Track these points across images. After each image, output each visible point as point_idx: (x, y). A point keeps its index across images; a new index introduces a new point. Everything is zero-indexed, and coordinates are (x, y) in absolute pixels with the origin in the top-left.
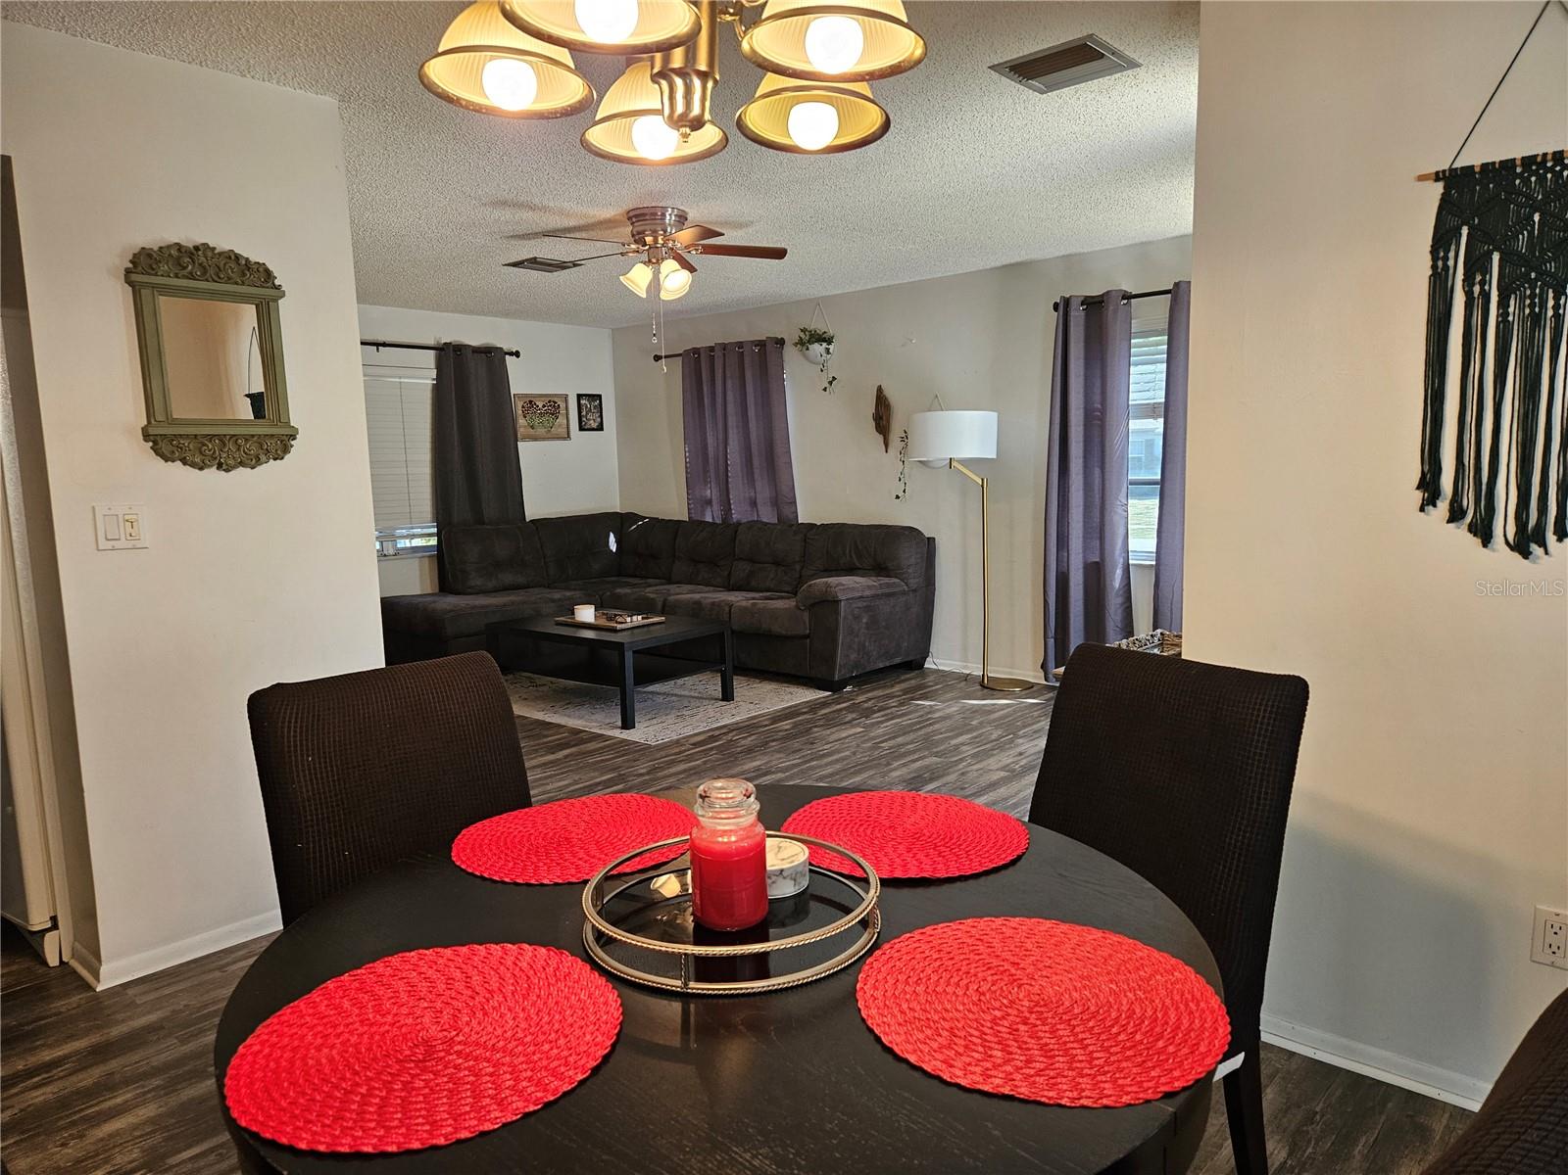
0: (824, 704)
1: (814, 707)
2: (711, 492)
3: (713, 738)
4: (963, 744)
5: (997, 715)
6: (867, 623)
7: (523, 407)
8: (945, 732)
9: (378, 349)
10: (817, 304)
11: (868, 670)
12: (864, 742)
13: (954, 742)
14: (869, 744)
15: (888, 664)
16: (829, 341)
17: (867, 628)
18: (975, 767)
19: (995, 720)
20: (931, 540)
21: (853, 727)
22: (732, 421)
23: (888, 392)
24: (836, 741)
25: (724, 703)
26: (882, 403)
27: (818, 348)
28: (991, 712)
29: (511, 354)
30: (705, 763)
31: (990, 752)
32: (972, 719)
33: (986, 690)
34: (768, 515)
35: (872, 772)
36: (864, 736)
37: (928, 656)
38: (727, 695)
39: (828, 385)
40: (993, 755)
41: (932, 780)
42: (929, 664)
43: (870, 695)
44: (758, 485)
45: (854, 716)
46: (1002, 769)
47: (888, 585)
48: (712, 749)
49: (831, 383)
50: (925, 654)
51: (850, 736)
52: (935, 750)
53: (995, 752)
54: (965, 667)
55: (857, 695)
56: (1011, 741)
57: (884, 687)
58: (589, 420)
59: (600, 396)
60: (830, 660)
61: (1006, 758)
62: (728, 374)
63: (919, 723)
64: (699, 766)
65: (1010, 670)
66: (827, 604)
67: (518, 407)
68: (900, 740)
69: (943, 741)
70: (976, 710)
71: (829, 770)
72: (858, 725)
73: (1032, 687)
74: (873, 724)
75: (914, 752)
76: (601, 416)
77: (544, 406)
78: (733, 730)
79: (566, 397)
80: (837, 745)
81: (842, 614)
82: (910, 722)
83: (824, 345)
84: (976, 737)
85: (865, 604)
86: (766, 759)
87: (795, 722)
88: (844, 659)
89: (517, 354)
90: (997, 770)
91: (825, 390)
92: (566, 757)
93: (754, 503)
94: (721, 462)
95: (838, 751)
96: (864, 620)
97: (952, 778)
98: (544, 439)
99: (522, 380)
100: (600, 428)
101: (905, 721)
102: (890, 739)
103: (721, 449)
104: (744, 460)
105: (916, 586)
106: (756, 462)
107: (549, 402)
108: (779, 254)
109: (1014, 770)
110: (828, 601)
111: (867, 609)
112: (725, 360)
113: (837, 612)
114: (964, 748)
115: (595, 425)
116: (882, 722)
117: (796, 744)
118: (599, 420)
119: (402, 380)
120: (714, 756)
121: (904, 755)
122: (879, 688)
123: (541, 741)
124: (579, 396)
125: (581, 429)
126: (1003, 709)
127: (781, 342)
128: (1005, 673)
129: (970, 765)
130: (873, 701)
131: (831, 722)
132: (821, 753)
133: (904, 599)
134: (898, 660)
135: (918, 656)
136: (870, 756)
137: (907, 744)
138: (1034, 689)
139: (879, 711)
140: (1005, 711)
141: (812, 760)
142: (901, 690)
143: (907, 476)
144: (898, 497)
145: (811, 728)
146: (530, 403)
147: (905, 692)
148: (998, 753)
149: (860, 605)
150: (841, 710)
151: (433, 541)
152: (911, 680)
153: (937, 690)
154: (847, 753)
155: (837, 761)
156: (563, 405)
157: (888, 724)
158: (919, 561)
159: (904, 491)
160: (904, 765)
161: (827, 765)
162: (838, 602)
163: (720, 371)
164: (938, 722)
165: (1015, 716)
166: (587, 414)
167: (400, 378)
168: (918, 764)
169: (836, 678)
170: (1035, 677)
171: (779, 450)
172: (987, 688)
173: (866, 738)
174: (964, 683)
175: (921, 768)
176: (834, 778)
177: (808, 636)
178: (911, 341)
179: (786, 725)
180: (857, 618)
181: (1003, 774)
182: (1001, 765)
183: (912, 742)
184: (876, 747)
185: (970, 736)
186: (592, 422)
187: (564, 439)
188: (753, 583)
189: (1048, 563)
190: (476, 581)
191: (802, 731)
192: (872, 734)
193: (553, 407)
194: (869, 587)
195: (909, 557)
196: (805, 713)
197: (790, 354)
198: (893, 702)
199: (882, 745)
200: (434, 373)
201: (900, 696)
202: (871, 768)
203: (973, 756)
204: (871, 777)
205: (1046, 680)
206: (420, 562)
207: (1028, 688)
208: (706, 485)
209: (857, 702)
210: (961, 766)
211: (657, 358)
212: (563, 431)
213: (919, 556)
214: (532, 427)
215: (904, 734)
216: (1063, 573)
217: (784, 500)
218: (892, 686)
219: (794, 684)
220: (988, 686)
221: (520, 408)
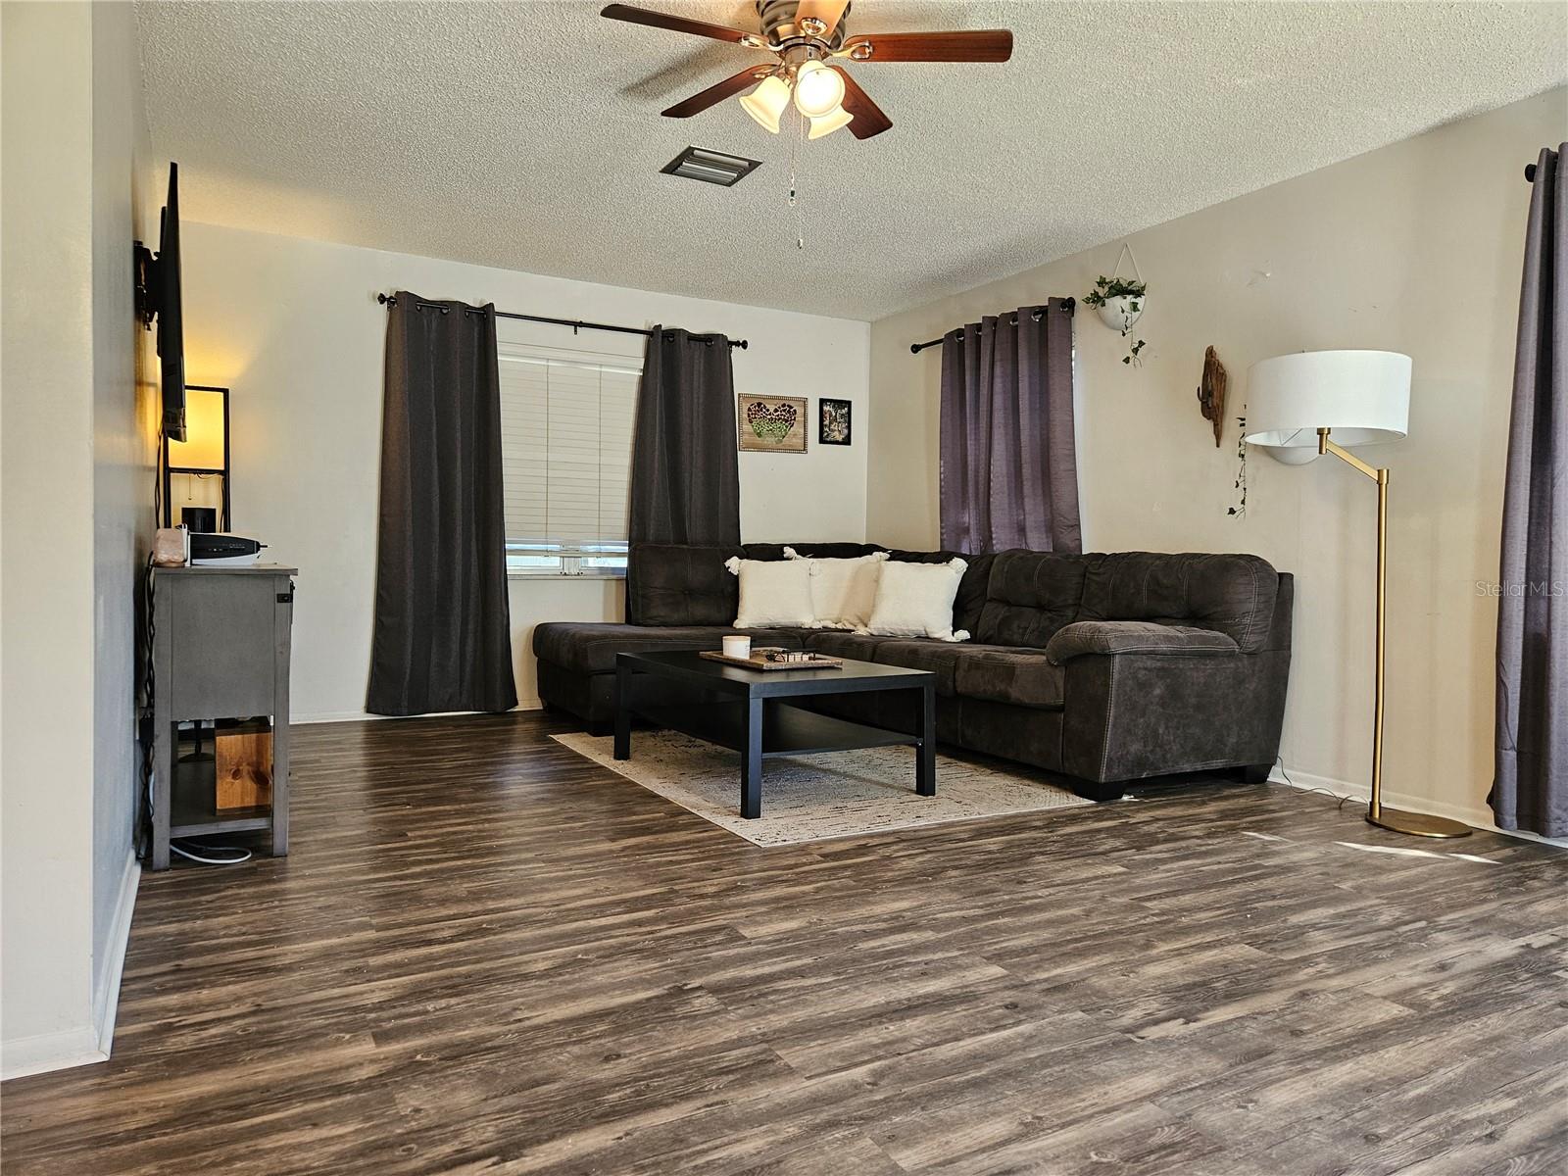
0: (1073, 818)
1: (1054, 820)
2: (969, 518)
3: (863, 850)
4: (1314, 927)
5: (1394, 877)
6: (1161, 697)
7: (749, 409)
8: (1283, 896)
9: (576, 331)
10: (1122, 246)
11: (1163, 772)
12: (1113, 894)
13: (1295, 919)
14: (1122, 900)
15: (1199, 767)
16: (1138, 293)
17: (1163, 705)
18: (1334, 983)
19: (1388, 887)
20: (1285, 579)
21: (1108, 862)
22: (999, 417)
23: (1224, 357)
24: (1064, 884)
25: (914, 797)
26: (1213, 370)
27: (1118, 303)
28: (1380, 870)
29: (737, 344)
30: (818, 891)
31: (1375, 953)
32: (1343, 878)
33: (1376, 830)
34: (1037, 542)
35: (1107, 959)
36: (1123, 881)
37: (1274, 763)
38: (925, 786)
39: (1131, 354)
40: (1376, 961)
41: (1230, 997)
42: (1275, 777)
43: (1158, 813)
44: (1028, 504)
45: (1118, 843)
46: (1398, 997)
47: (1204, 640)
48: (846, 867)
49: (1135, 351)
50: (1270, 759)
51: (1096, 878)
52: (1253, 930)
53: (1385, 954)
54: (1341, 788)
55: (1138, 811)
56: (1422, 935)
57: (1190, 804)
58: (833, 431)
59: (849, 403)
60: (1094, 749)
61: (1407, 973)
62: (997, 357)
63: (1234, 871)
64: (804, 894)
65: (1426, 801)
66: (1092, 659)
67: (741, 410)
68: (1186, 900)
69: (1271, 914)
70: (1349, 864)
71: (1025, 940)
72: (1117, 861)
73: (1470, 834)
74: (1147, 863)
75: (1207, 927)
76: (849, 427)
77: (776, 411)
78: (904, 841)
79: (804, 402)
80: (1063, 893)
81: (1116, 676)
82: (1215, 867)
83: (1130, 298)
84: (1344, 916)
85: (1159, 664)
86: (924, 898)
87: (1008, 842)
88: (1117, 748)
89: (744, 345)
90: (1385, 998)
91: (1127, 360)
92: (625, 849)
93: (1022, 530)
94: (982, 473)
95: (1060, 904)
96: (1157, 691)
97: (1273, 1001)
98: (772, 450)
99: (749, 377)
100: (847, 441)
101: (1209, 865)
102: (1167, 895)
103: (983, 456)
104: (1012, 469)
105: (1253, 647)
106: (1026, 471)
107: (784, 405)
108: (995, 47)
109: (1425, 1006)
110: (1094, 654)
111: (1163, 673)
112: (994, 338)
113: (1107, 673)
114: (1316, 936)
115: (840, 438)
116: (1163, 861)
117: (991, 879)
118: (846, 431)
119: (603, 369)
120: (845, 880)
121: (1185, 931)
122: (1181, 804)
123: (625, 819)
124: (823, 402)
125: (822, 441)
126: (1407, 868)
127: (1069, 304)
128: (1416, 805)
129: (1323, 976)
130: (1161, 823)
131: (1077, 849)
132: (1028, 902)
133: (1232, 665)
134: (1218, 764)
135: (1256, 762)
136: (1117, 923)
137: (1200, 909)
138: (1473, 838)
139: (1166, 841)
140: (1414, 872)
141: (1002, 914)
142: (1216, 812)
143: (1249, 479)
144: (1232, 511)
145: (1032, 855)
146: (758, 406)
147: (1224, 815)
148: (1391, 958)
149: (1149, 664)
150: (1099, 831)
151: (623, 563)
152: (1241, 798)
153: (1282, 819)
154: (1075, 911)
155: (1050, 923)
156: (800, 411)
157: (1175, 865)
158: (1262, 606)
159: (1243, 502)
160: (1179, 953)
161: (1023, 929)
162: (1106, 656)
163: (988, 352)
164: (1270, 875)
165: (1432, 883)
166: (830, 423)
167: (601, 365)
168: (1208, 956)
169: (1103, 778)
170: (1475, 817)
171: (1058, 450)
172: (1379, 826)
173: (1125, 885)
174: (1336, 812)
175: (1211, 967)
176: (1028, 959)
177: (1061, 709)
178: (1264, 274)
179: (993, 843)
180: (1144, 686)
181: (1396, 1010)
182: (1394, 986)
183: (1208, 907)
184: (1136, 906)
185: (1332, 911)
186: (836, 433)
187: (799, 451)
188: (1006, 635)
189: (1506, 615)
190: (659, 611)
191: (1017, 859)
192: (1138, 881)
193: (787, 412)
194: (1168, 639)
195: (1247, 601)
196: (1036, 828)
197: (1083, 318)
198: (1196, 830)
199: (1148, 904)
200: (641, 363)
201: (1212, 821)
202: (1111, 948)
203: (1334, 956)
204: (1100, 970)
205: (1498, 823)
206: (606, 586)
207: (1461, 834)
208: (964, 508)
209: (1132, 821)
210: (1301, 975)
211: (916, 349)
212: (798, 442)
213: (1262, 599)
214: (759, 435)
215: (1199, 889)
216: (1537, 636)
217: (1063, 521)
218: (1204, 803)
219: (1040, 783)
220: (1380, 823)
221: (745, 410)
